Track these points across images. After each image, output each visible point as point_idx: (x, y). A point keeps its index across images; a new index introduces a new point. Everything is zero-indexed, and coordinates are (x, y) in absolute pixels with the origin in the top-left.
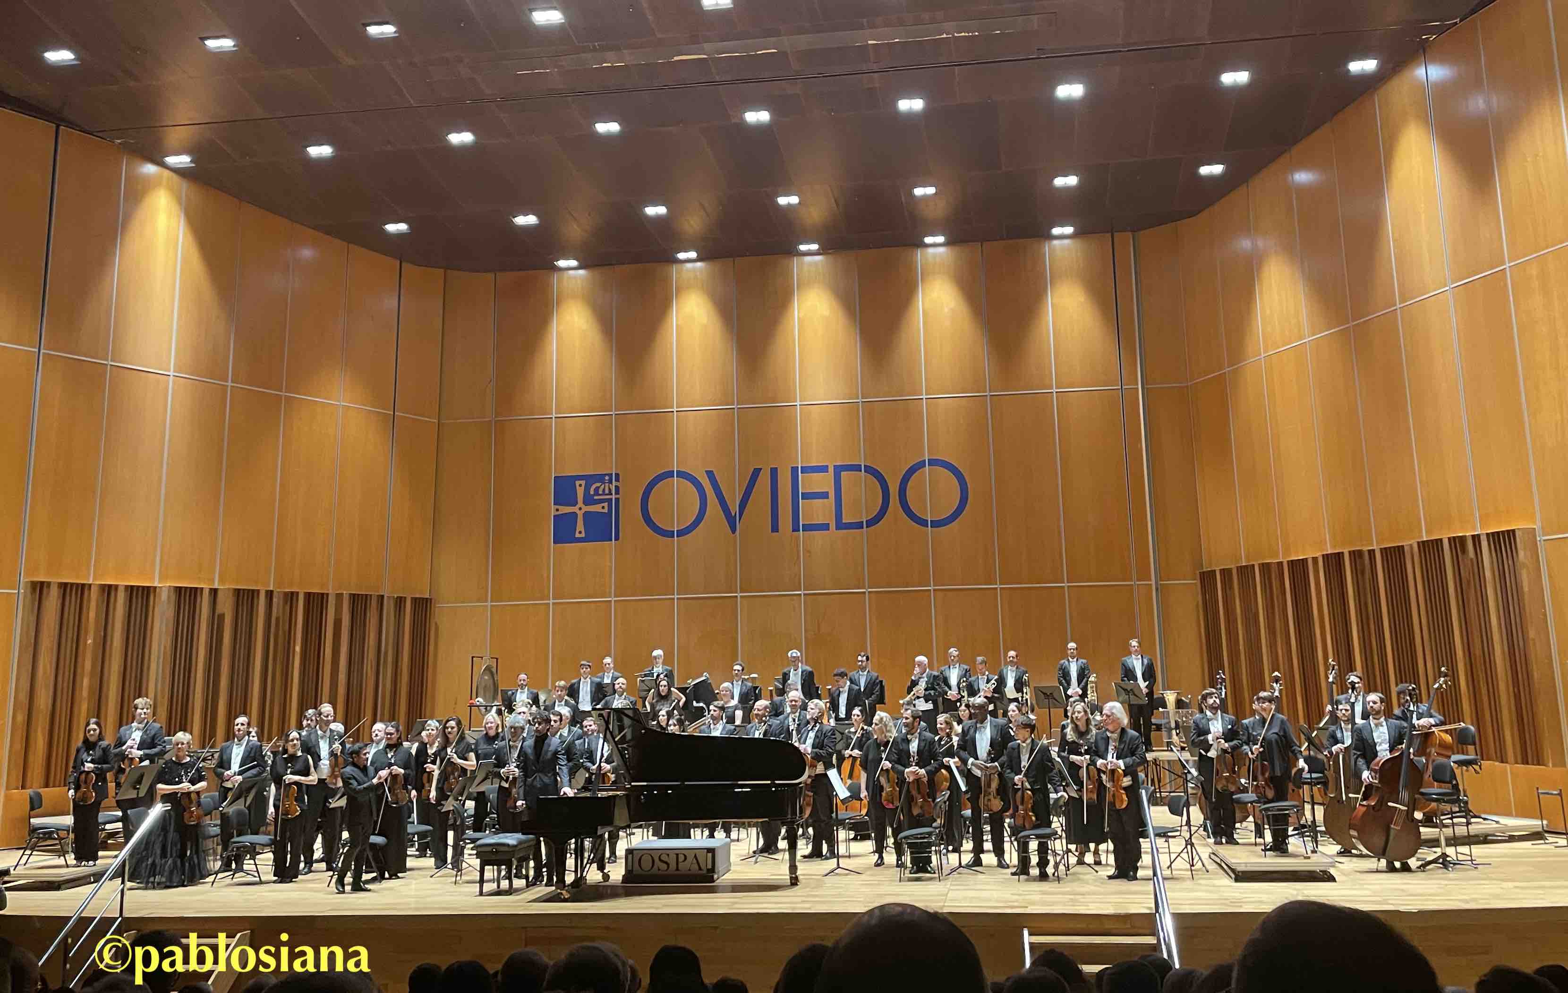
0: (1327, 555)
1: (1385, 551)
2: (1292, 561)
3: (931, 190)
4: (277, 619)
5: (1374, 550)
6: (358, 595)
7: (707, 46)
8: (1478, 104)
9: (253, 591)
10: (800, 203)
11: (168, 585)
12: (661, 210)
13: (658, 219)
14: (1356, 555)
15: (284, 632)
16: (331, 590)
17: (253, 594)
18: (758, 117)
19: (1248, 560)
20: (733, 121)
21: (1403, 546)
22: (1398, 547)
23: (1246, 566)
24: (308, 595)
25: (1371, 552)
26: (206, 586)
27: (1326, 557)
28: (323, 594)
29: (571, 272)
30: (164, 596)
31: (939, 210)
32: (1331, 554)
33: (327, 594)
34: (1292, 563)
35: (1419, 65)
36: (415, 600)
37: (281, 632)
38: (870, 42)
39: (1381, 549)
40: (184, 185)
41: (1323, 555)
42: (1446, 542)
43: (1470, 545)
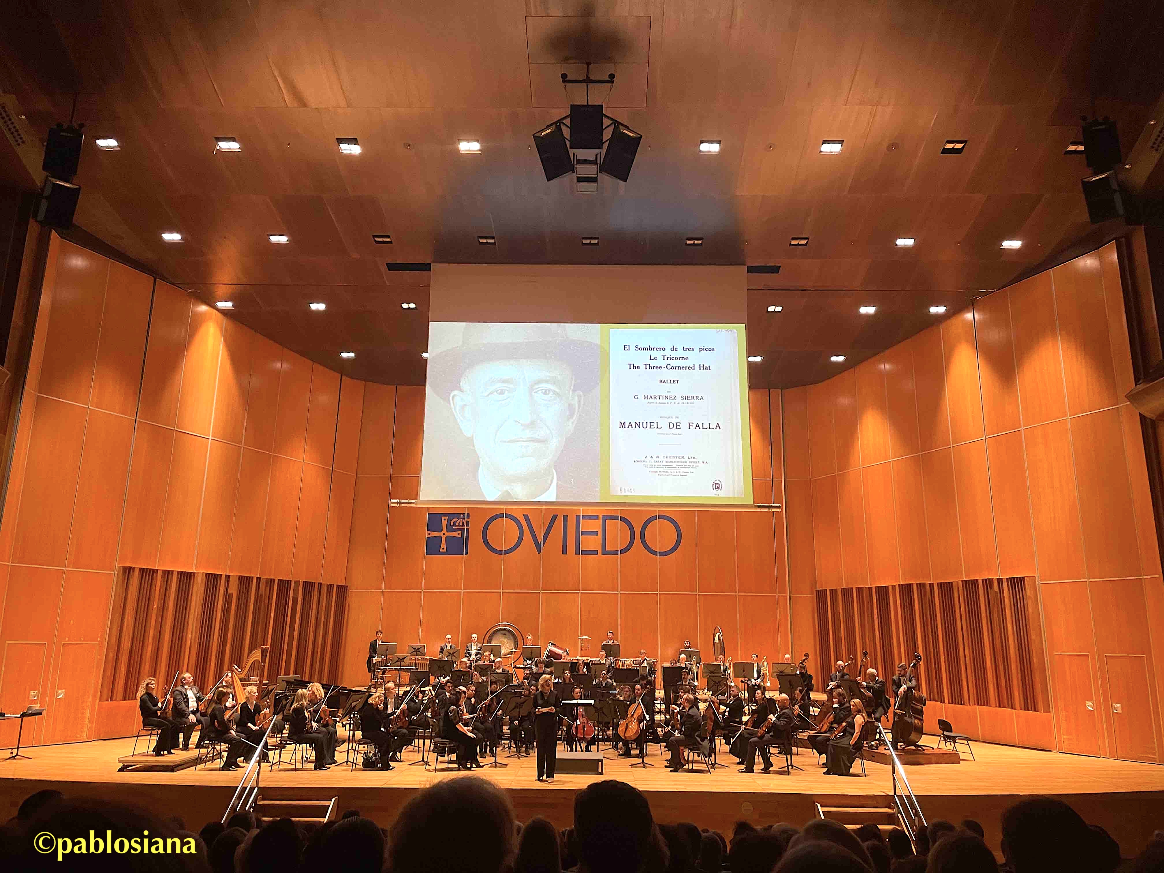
0: (902, 584)
1: (940, 585)
4: (262, 596)
6: (308, 582)
9: (249, 577)
11: (202, 571)
14: (921, 586)
16: (292, 579)
19: (847, 585)
21: (952, 582)
22: (949, 583)
23: (847, 588)
24: (280, 581)
25: (932, 585)
26: (224, 573)
28: (288, 581)
30: (199, 579)
32: (905, 584)
34: (878, 588)
36: (339, 586)
37: (263, 604)
39: (938, 583)
40: (226, 322)
41: (899, 585)
42: (980, 582)
43: (995, 584)
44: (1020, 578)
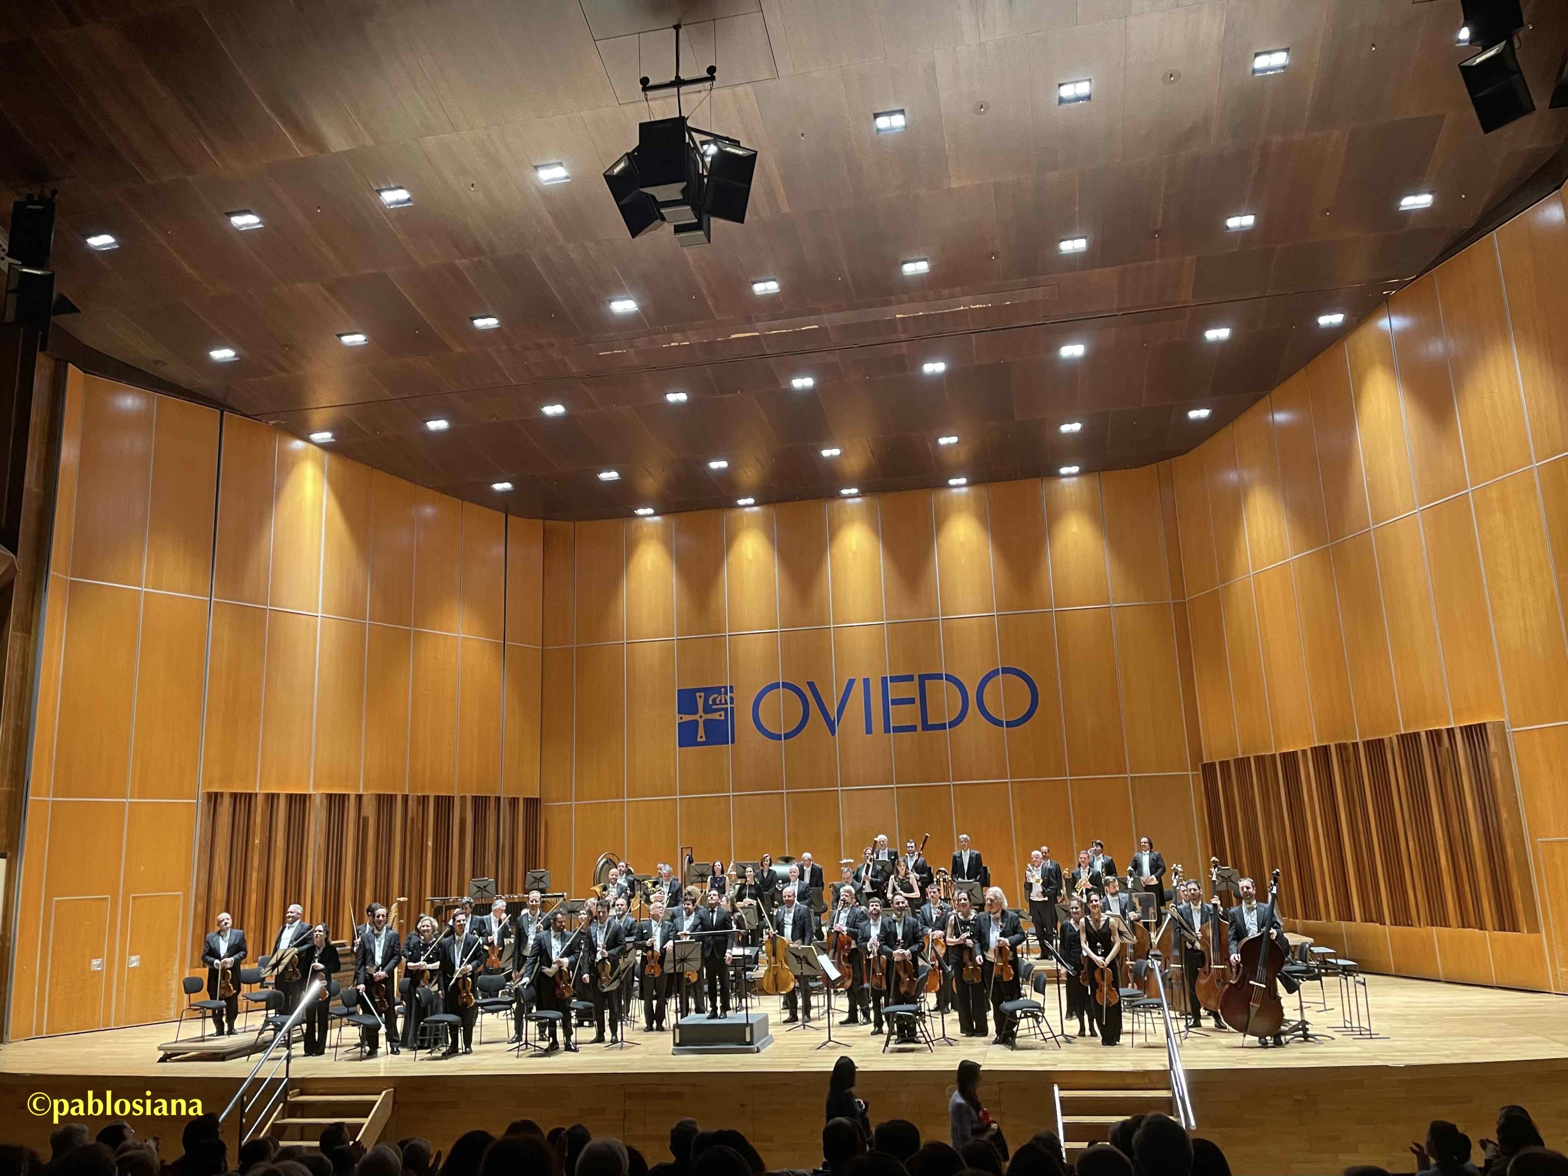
0: (1315, 748)
1: (1367, 744)
2: (1284, 754)
3: (954, 440)
4: (412, 819)
5: (1357, 743)
6: (479, 797)
7: (759, 325)
8: (1436, 348)
9: (391, 795)
10: (841, 454)
11: (321, 792)
12: (723, 464)
13: (720, 470)
14: (1341, 747)
15: (418, 830)
16: (456, 794)
17: (392, 798)
18: (803, 383)
19: (1244, 752)
20: (783, 387)
21: (1383, 740)
22: (1379, 740)
23: (1243, 758)
24: (437, 798)
25: (1355, 745)
26: (352, 793)
27: (1314, 750)
28: (449, 797)
29: (648, 519)
30: (318, 801)
31: (962, 456)
32: (1319, 747)
33: (453, 797)
34: (1283, 755)
35: (1384, 316)
36: (527, 800)
37: (415, 830)
38: (898, 316)
39: (1363, 742)
40: (327, 457)
41: (1311, 748)
42: (1423, 735)
43: (1445, 736)
44: (1480, 725)
